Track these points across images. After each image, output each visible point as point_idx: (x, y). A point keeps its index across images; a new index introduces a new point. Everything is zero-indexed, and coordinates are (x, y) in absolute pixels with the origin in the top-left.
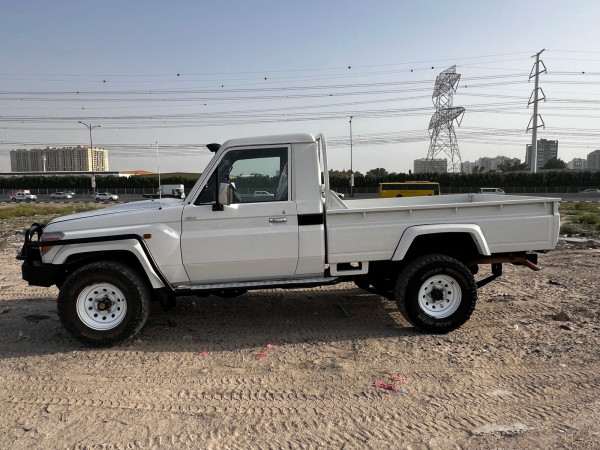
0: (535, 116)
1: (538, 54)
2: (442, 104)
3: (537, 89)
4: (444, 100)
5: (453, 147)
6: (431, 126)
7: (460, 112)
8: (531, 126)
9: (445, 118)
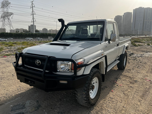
0: (33, 18)
1: (32, 2)
2: (5, 11)
3: (33, 11)
4: (5, 10)
5: (10, 25)
6: (1, 17)
7: (12, 14)
8: (32, 21)
9: (6, 15)
